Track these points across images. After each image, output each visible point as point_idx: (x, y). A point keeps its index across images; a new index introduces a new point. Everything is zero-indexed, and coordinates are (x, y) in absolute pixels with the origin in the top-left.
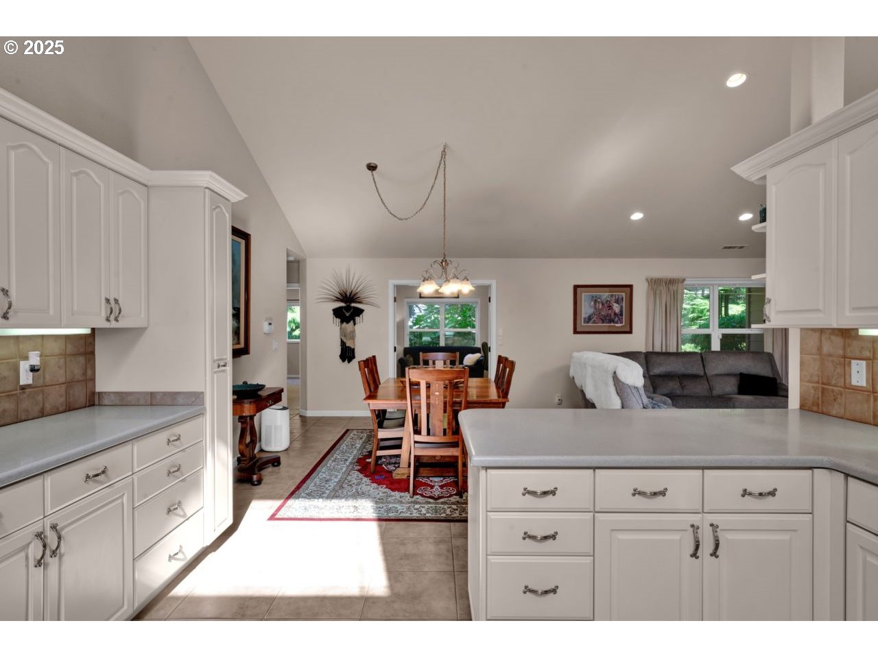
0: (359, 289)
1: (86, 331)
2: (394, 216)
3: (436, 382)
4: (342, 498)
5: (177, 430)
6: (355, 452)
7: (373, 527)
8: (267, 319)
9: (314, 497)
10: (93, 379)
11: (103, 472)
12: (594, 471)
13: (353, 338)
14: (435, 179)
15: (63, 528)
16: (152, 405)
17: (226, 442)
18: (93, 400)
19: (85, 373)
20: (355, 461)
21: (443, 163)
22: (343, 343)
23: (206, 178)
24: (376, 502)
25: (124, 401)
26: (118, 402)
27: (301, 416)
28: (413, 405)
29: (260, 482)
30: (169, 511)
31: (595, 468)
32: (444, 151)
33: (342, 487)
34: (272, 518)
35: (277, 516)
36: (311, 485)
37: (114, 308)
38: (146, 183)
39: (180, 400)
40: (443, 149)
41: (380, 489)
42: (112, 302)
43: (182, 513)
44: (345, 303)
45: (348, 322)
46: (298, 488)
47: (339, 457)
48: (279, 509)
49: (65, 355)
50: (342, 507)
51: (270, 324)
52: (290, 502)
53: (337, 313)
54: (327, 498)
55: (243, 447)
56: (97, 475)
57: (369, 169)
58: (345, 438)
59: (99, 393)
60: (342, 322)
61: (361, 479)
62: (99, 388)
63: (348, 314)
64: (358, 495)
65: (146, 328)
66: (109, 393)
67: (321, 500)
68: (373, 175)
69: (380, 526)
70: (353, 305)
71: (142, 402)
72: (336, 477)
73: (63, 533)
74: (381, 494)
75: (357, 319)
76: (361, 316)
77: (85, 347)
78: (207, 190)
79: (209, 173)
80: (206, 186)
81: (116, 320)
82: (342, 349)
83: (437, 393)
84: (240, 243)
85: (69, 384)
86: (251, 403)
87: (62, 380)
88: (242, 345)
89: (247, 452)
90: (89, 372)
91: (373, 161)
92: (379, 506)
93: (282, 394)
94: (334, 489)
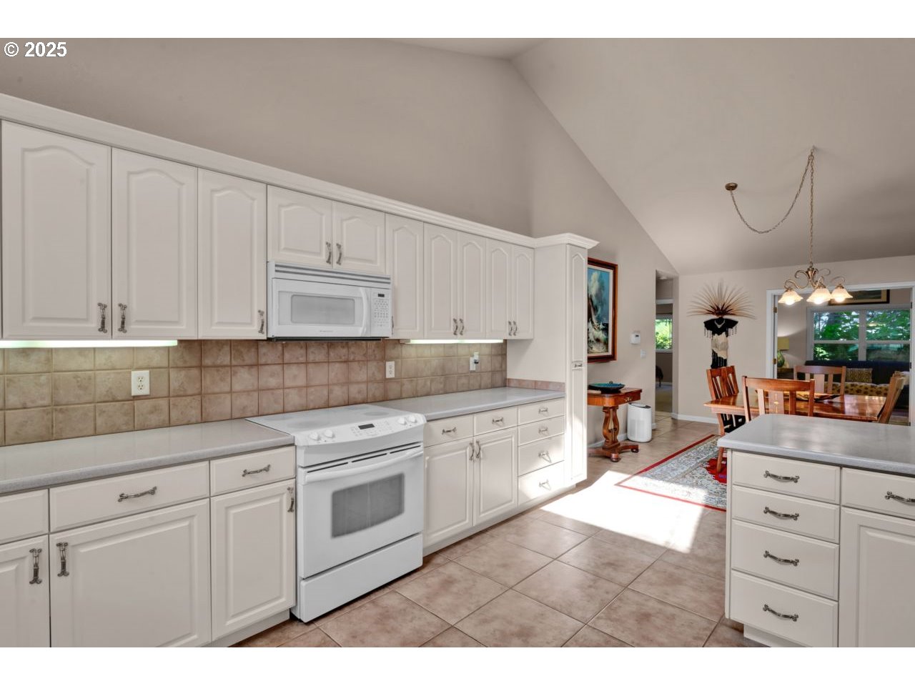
0: (732, 301)
1: (501, 341)
2: (754, 230)
3: (774, 392)
4: (681, 484)
5: (546, 405)
6: (710, 454)
7: (698, 511)
8: (635, 332)
9: (656, 479)
10: (506, 370)
11: (501, 420)
12: (841, 468)
13: (726, 348)
14: (801, 187)
15: (483, 444)
16: (535, 389)
17: (581, 419)
18: (505, 383)
19: (501, 367)
20: (707, 460)
21: (810, 168)
22: (714, 354)
23: (567, 238)
24: (710, 494)
25: (522, 385)
26: (518, 385)
27: (672, 419)
28: (751, 412)
29: (618, 460)
30: (540, 455)
31: (841, 466)
32: (812, 155)
33: (684, 477)
34: (618, 484)
35: (623, 484)
36: (657, 470)
37: (513, 327)
38: (533, 246)
39: (551, 387)
40: (810, 153)
41: (720, 485)
42: (512, 324)
43: (547, 458)
44: (717, 314)
45: (719, 334)
46: (646, 470)
47: (692, 455)
48: (626, 480)
49: (491, 355)
50: (680, 490)
51: (637, 336)
52: (637, 478)
53: (709, 325)
54: (668, 481)
55: (605, 431)
56: (498, 421)
57: (728, 189)
58: (706, 441)
59: (509, 379)
60: (713, 334)
61: (706, 475)
62: (508, 377)
63: (719, 326)
64: (697, 485)
65: (532, 340)
66: (513, 379)
67: (661, 482)
68: (732, 194)
69: (704, 511)
70: (726, 317)
71: (530, 387)
72: (683, 469)
73: (482, 447)
74: (718, 489)
75: (730, 330)
76: (734, 328)
77: (501, 351)
78: (568, 246)
79: (568, 234)
80: (567, 242)
81: (515, 334)
82: (714, 360)
83: (777, 403)
84: (608, 273)
85: (493, 372)
86: (610, 397)
87: (490, 369)
88: (610, 353)
89: (610, 436)
90: (503, 366)
91: (731, 181)
92: (711, 496)
93: (641, 394)
94: (676, 477)
